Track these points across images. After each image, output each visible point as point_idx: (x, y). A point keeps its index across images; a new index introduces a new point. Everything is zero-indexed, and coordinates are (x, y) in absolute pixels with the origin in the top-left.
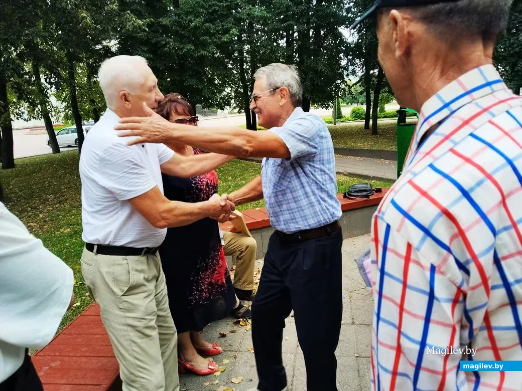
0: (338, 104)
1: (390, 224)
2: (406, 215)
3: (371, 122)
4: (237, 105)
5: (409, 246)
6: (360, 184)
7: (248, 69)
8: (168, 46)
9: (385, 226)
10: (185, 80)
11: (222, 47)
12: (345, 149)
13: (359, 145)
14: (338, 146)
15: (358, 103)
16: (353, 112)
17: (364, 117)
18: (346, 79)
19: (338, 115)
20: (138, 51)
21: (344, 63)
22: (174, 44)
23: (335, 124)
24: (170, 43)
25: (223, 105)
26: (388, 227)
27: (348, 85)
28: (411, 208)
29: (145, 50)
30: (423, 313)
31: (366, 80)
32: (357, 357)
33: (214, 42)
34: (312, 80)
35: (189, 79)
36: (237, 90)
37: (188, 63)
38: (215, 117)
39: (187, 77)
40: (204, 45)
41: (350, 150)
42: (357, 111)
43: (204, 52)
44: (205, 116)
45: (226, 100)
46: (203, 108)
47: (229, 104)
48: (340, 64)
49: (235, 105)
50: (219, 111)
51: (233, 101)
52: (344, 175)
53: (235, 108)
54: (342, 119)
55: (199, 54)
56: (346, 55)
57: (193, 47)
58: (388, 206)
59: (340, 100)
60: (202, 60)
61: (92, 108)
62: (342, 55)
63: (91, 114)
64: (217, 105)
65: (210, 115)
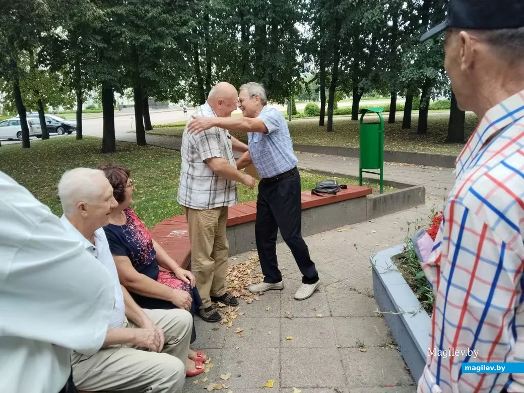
0: (293, 100)
1: (468, 207)
2: (484, 201)
3: (326, 119)
4: (192, 99)
5: (485, 226)
6: (327, 181)
7: (204, 62)
8: (123, 36)
9: (463, 209)
10: (142, 71)
11: (179, 39)
12: (303, 145)
13: (317, 142)
14: (296, 142)
15: (310, 99)
16: (307, 108)
17: (319, 114)
18: (302, 75)
19: (293, 112)
20: (91, 41)
21: (299, 59)
22: (129, 34)
23: (290, 120)
24: (125, 33)
25: (176, 98)
26: (467, 210)
27: (304, 82)
28: (488, 195)
29: (99, 39)
30: (491, 280)
31: (321, 77)
32: (339, 348)
33: (171, 34)
34: (270, 76)
35: (145, 70)
36: (192, 83)
37: (144, 54)
38: (165, 110)
39: (143, 69)
40: (161, 37)
41: (308, 146)
42: (311, 108)
43: (162, 44)
44: (156, 108)
45: (180, 93)
46: (156, 101)
47: (183, 97)
48: (296, 60)
49: (190, 99)
50: (171, 104)
51: (187, 94)
52: (307, 171)
53: (190, 101)
54: (297, 116)
55: (156, 46)
56: (302, 52)
57: (150, 38)
58: (466, 193)
59: (295, 96)
60: (158, 52)
61: (36, 99)
62: (298, 52)
63: (35, 105)
64: (171, 98)
65: (161, 108)
